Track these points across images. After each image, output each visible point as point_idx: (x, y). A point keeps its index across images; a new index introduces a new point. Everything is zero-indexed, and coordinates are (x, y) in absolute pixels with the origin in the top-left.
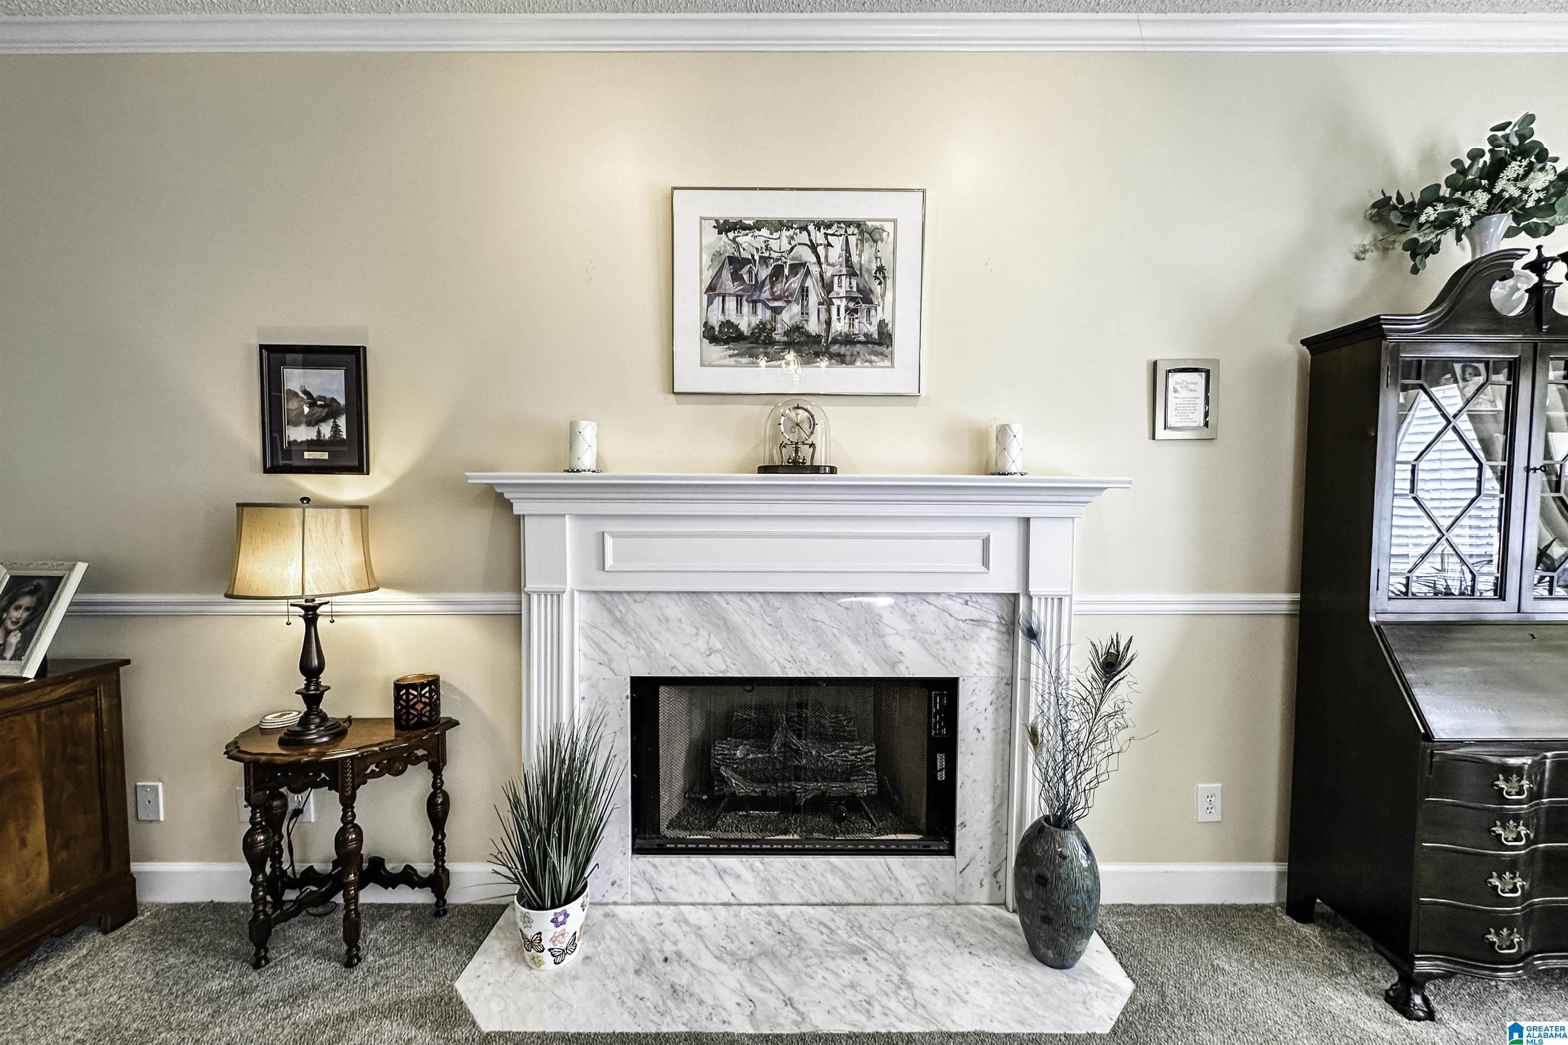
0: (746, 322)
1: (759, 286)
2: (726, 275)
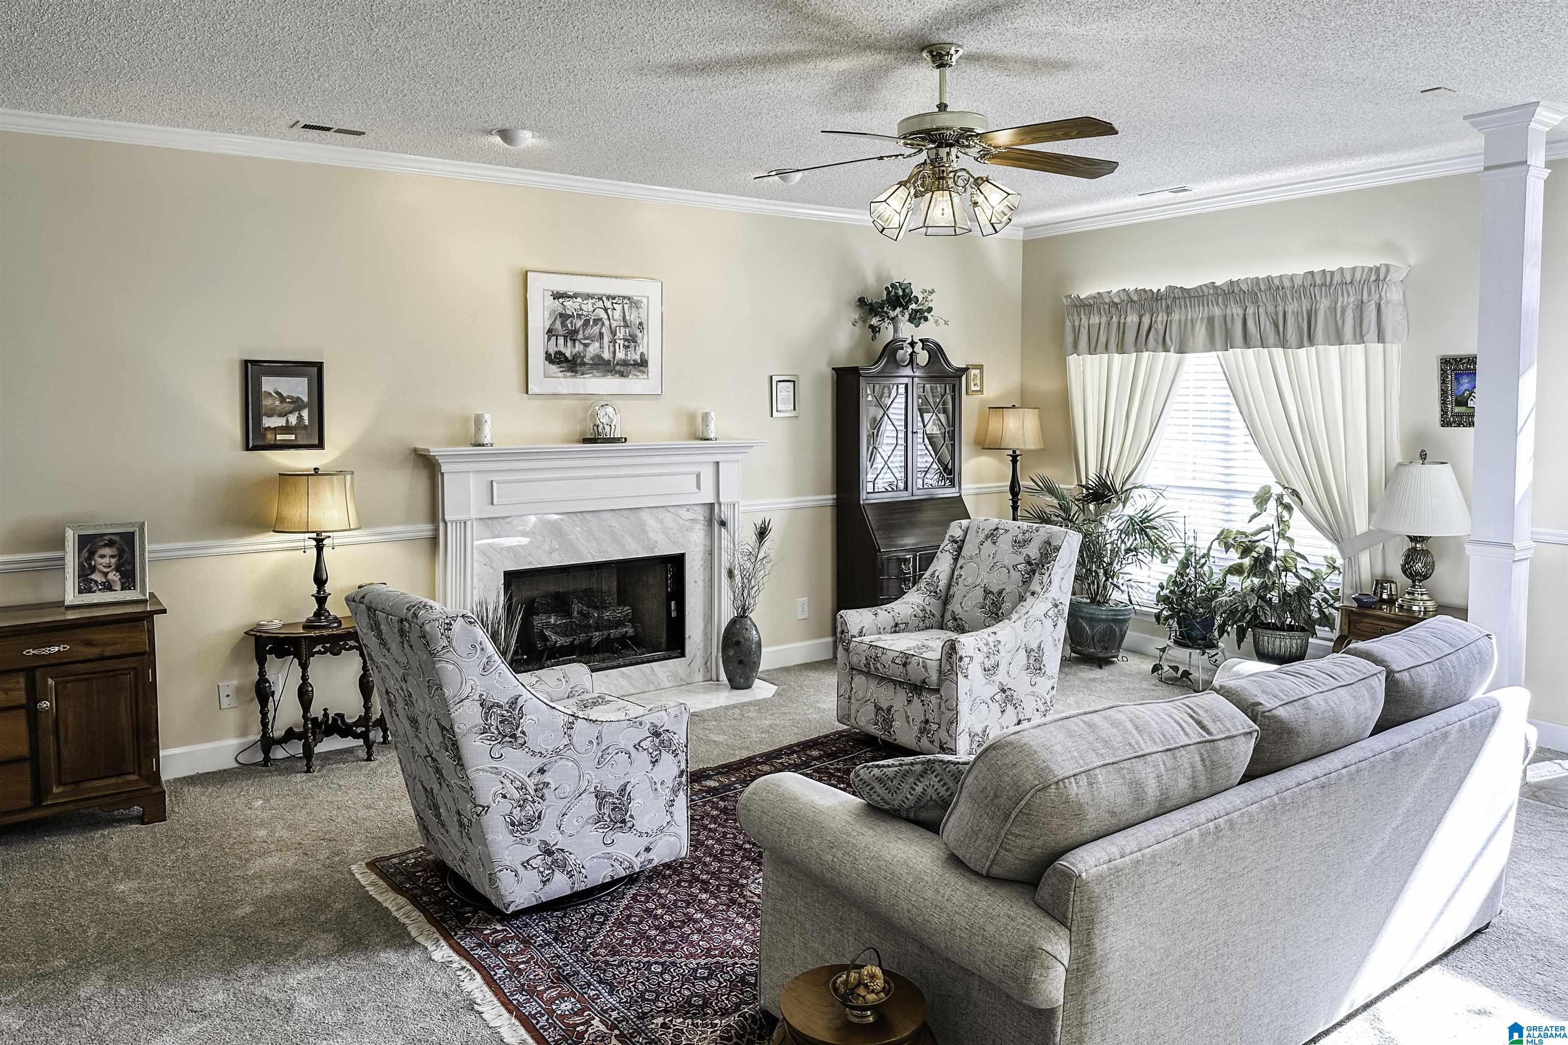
0: (568, 351)
1: (577, 331)
2: (558, 323)
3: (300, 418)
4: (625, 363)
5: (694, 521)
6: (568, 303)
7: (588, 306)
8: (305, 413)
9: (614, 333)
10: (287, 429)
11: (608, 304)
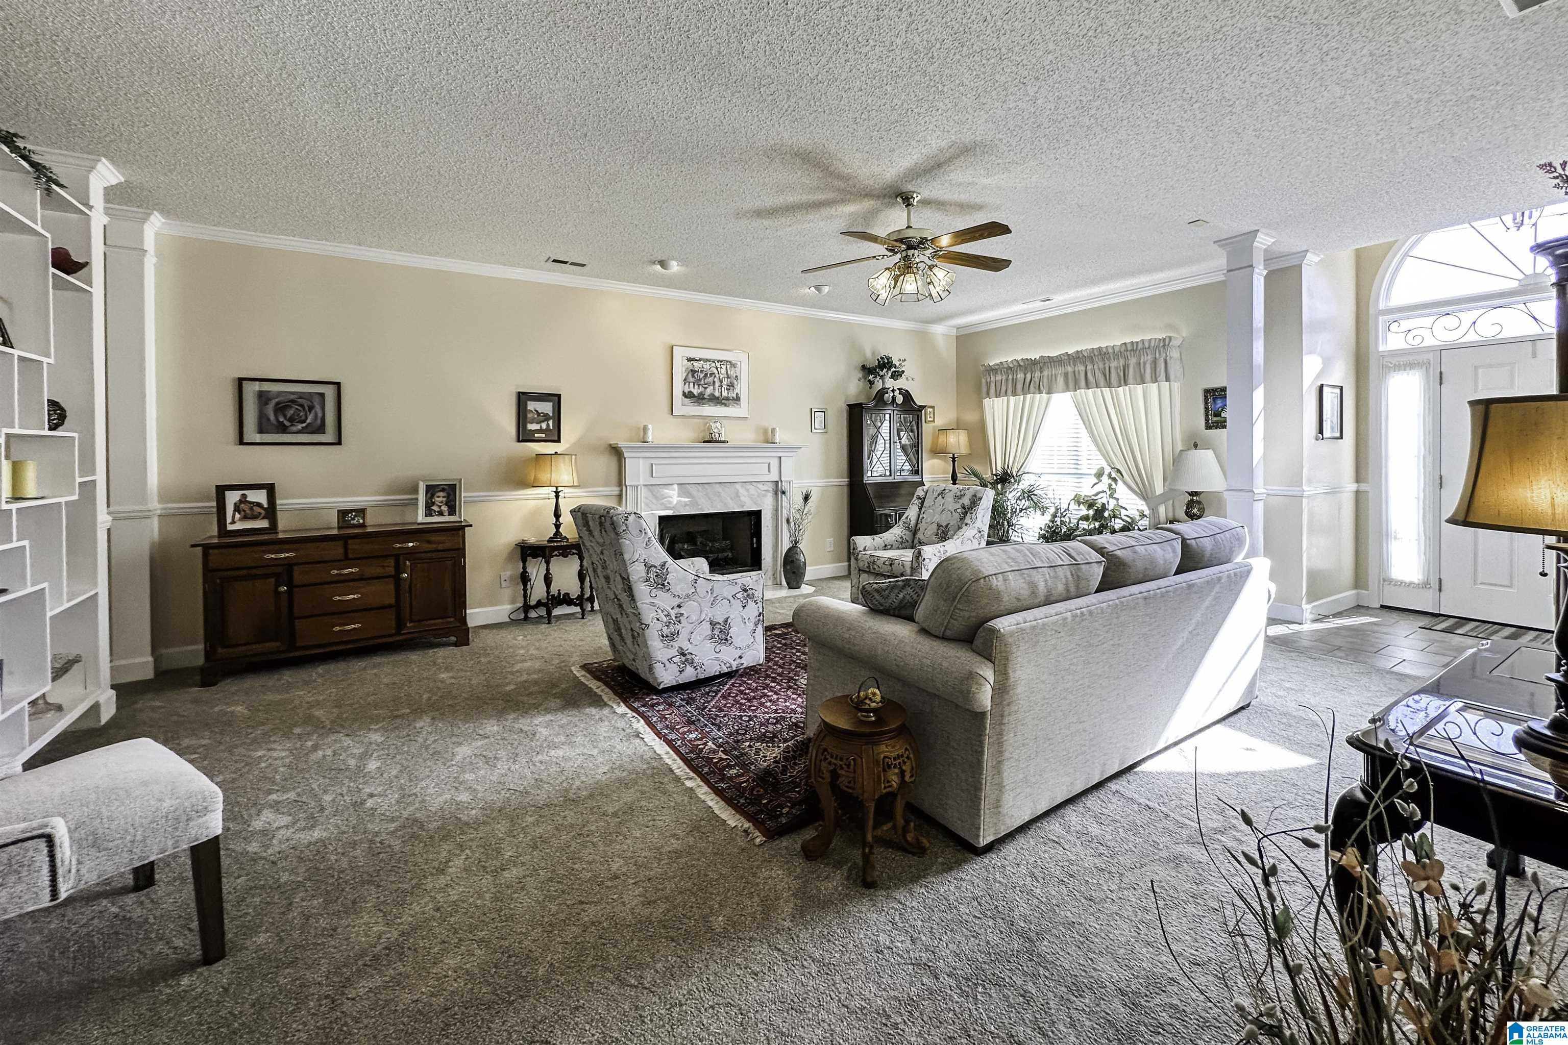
0: (696, 391)
1: (700, 380)
2: (690, 375)
3: (548, 425)
4: (727, 399)
5: (767, 491)
6: (696, 364)
7: (707, 366)
8: (551, 422)
9: (721, 381)
10: (540, 431)
11: (718, 365)
